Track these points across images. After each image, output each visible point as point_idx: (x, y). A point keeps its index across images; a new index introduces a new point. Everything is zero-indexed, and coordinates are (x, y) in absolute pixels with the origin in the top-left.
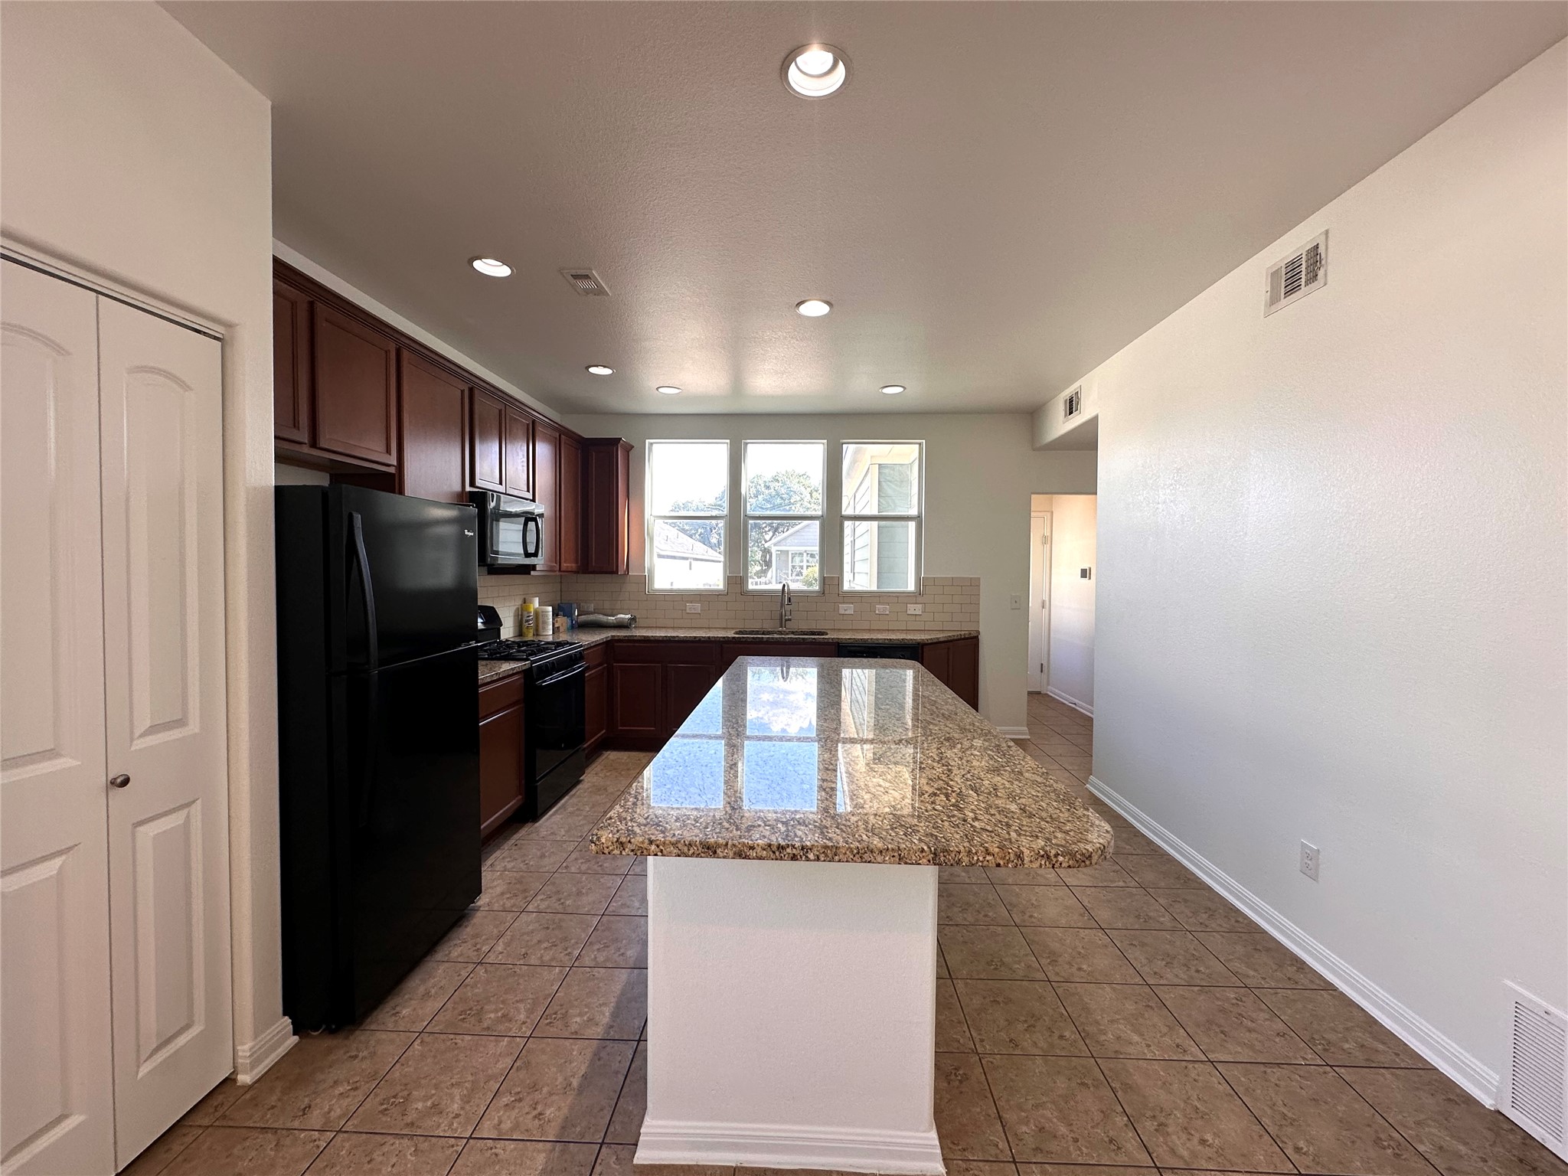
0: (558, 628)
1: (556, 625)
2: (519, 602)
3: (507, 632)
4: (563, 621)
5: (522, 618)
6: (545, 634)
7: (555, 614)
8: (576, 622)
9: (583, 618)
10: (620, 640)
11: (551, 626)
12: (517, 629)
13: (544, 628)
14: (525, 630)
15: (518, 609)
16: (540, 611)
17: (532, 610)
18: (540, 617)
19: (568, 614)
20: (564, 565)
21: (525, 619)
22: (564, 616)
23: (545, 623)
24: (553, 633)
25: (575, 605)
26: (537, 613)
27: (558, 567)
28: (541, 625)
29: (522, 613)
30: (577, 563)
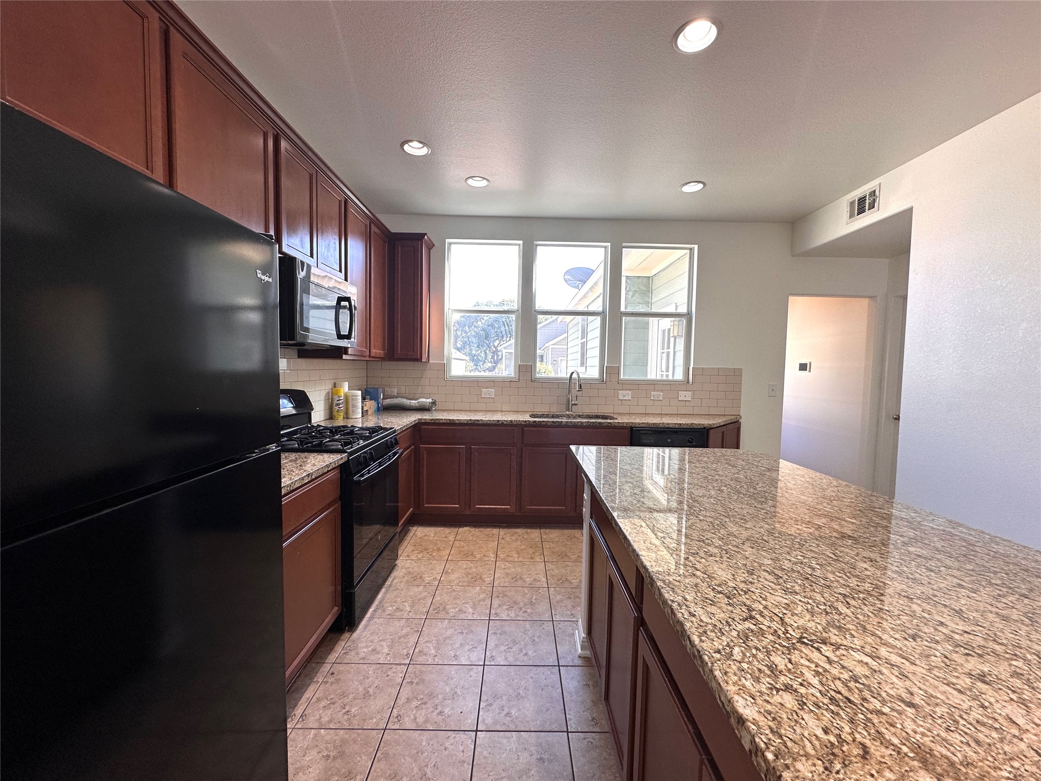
0: (367, 411)
1: (365, 409)
2: (328, 386)
3: (318, 417)
4: (371, 405)
5: (332, 402)
6: (354, 417)
7: (364, 399)
8: (382, 405)
9: (388, 402)
10: (426, 423)
11: (361, 410)
12: (328, 411)
13: (353, 412)
14: (335, 413)
15: (328, 393)
16: (350, 394)
17: (342, 394)
18: (350, 400)
19: (374, 398)
20: (373, 351)
21: (335, 402)
22: (371, 399)
23: (354, 406)
24: (362, 416)
25: (380, 390)
26: (346, 397)
27: (368, 352)
28: (351, 409)
29: (332, 396)
30: (384, 350)
